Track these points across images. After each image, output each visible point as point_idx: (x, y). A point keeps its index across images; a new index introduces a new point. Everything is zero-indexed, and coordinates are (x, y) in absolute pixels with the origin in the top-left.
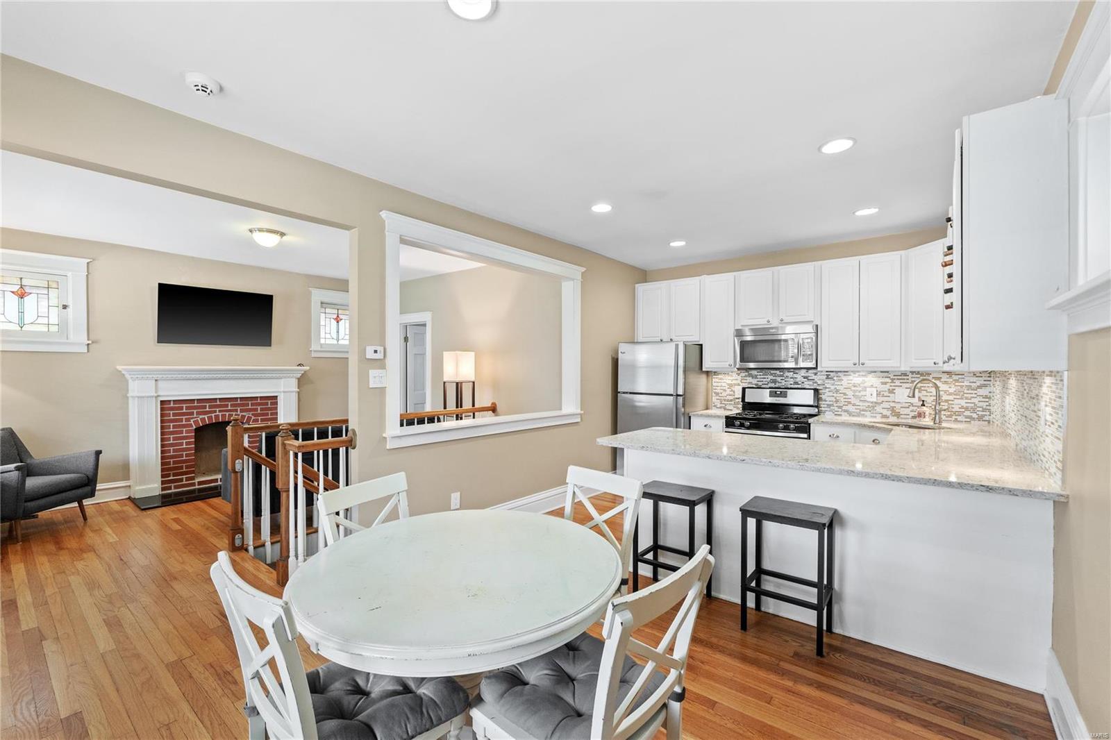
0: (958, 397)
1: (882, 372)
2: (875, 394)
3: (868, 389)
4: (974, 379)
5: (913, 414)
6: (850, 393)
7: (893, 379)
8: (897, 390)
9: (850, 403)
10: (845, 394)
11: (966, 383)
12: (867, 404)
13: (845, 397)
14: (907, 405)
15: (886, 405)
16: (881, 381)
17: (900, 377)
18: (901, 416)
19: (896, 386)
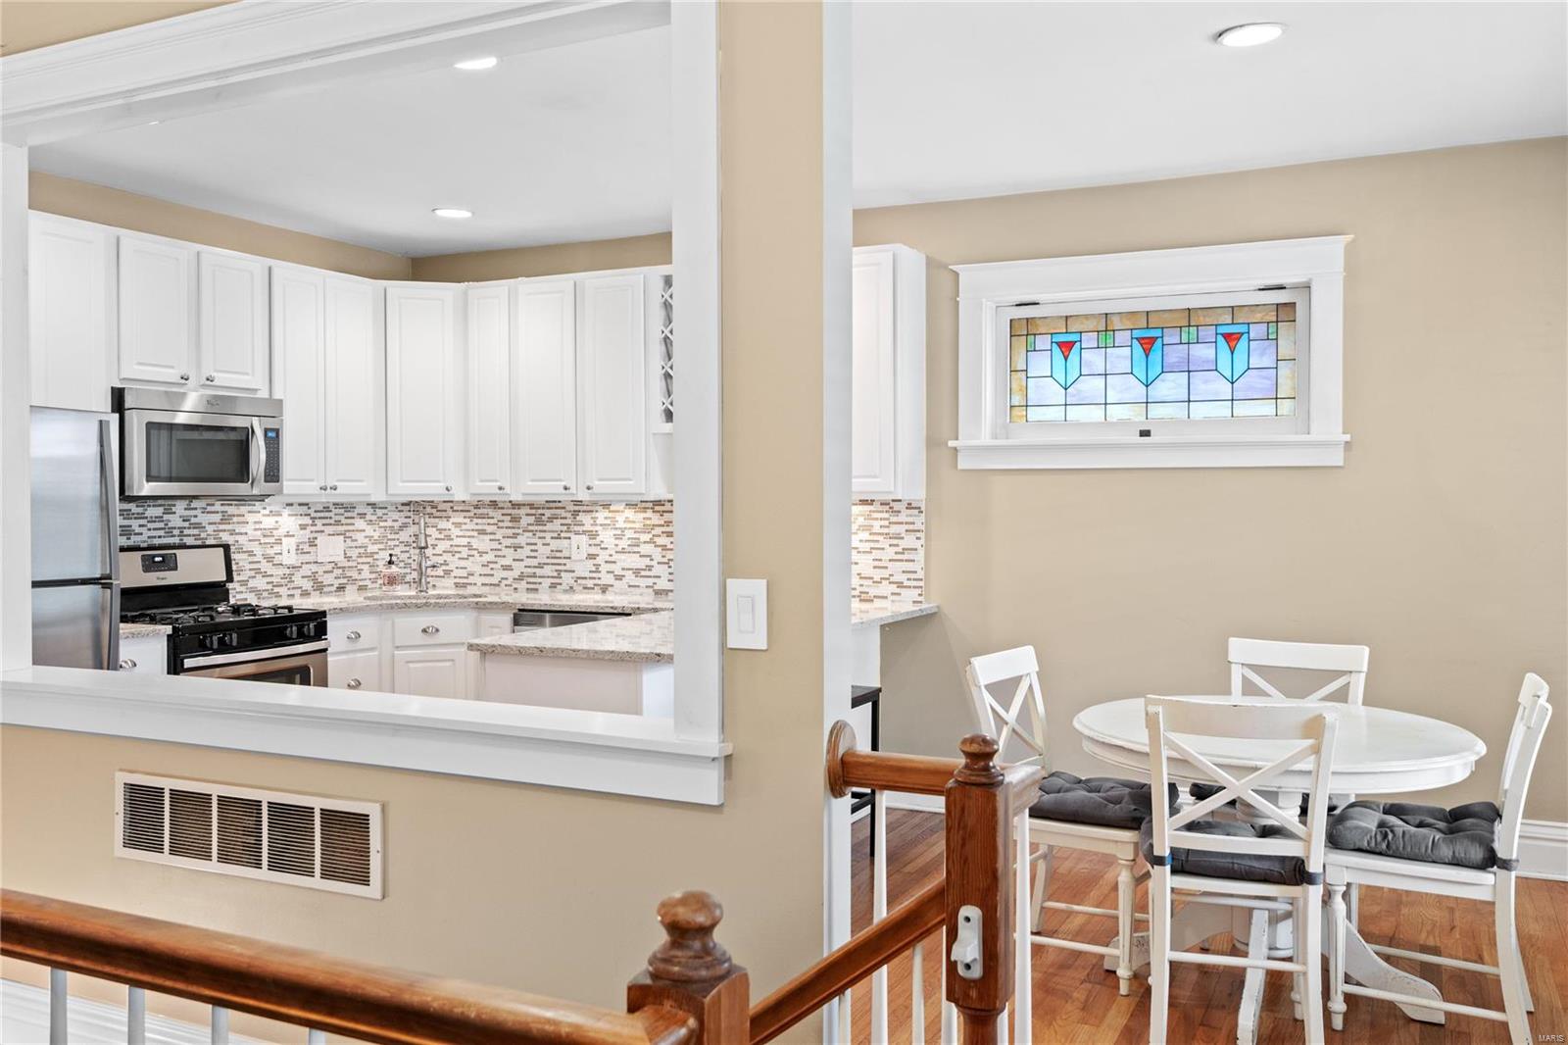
0: (382, 546)
1: (300, 505)
2: (293, 551)
3: (285, 540)
4: (396, 515)
5: (337, 583)
6: (258, 550)
7: (313, 518)
8: (321, 540)
9: (258, 571)
10: (251, 553)
11: (389, 523)
12: (281, 571)
13: (251, 559)
14: (329, 567)
15: (306, 570)
16: (300, 523)
17: (322, 515)
18: (325, 589)
19: (316, 532)
